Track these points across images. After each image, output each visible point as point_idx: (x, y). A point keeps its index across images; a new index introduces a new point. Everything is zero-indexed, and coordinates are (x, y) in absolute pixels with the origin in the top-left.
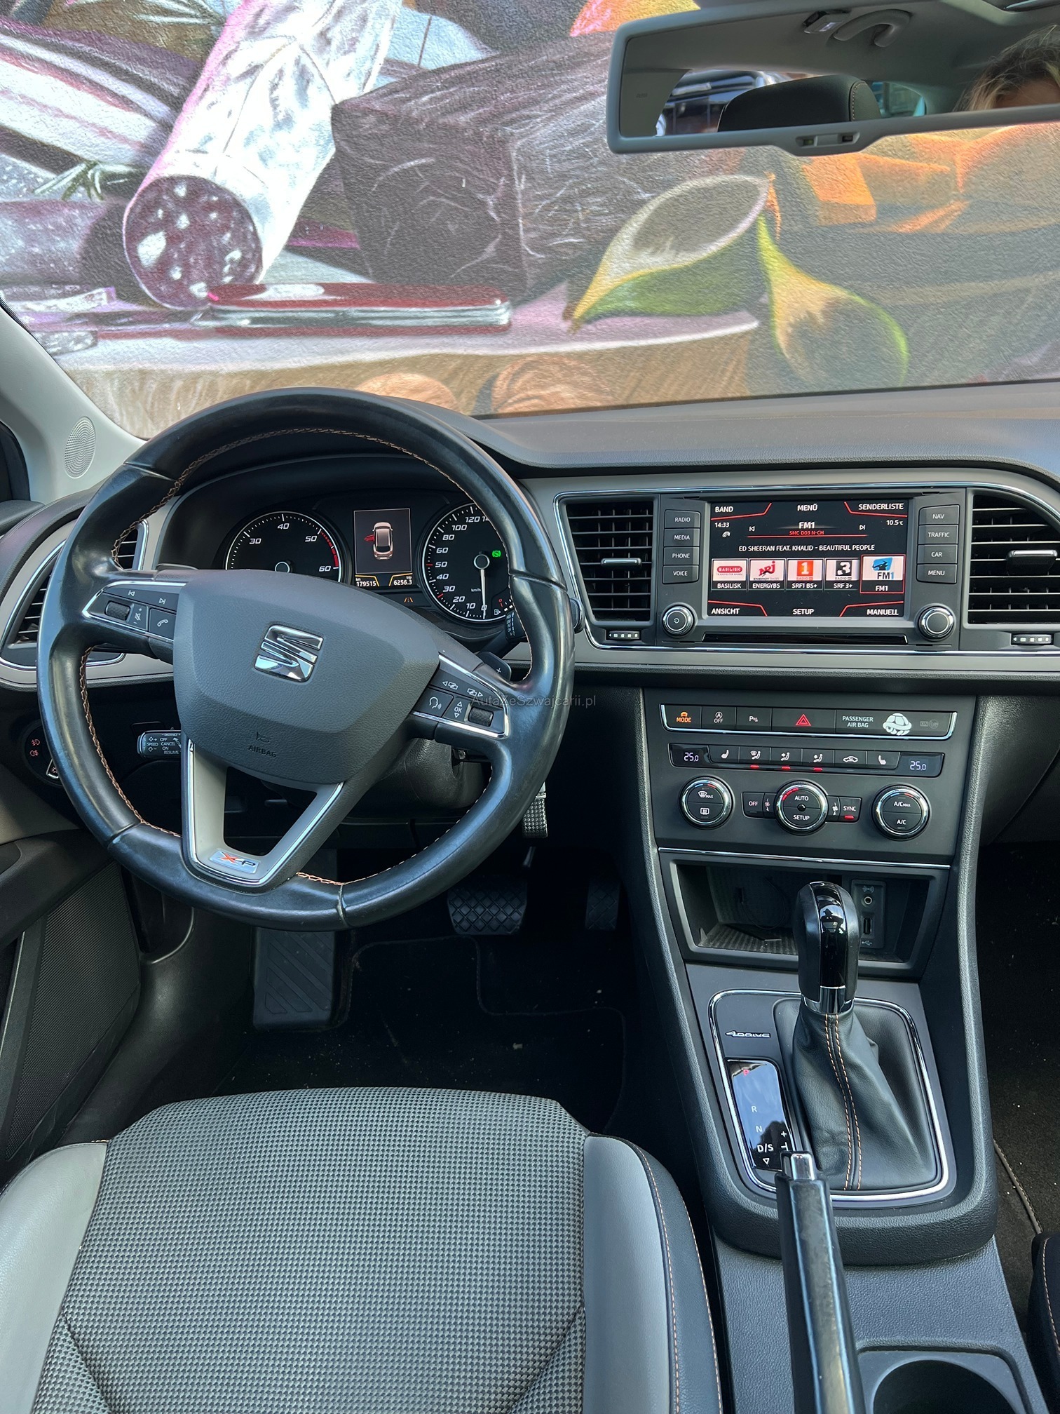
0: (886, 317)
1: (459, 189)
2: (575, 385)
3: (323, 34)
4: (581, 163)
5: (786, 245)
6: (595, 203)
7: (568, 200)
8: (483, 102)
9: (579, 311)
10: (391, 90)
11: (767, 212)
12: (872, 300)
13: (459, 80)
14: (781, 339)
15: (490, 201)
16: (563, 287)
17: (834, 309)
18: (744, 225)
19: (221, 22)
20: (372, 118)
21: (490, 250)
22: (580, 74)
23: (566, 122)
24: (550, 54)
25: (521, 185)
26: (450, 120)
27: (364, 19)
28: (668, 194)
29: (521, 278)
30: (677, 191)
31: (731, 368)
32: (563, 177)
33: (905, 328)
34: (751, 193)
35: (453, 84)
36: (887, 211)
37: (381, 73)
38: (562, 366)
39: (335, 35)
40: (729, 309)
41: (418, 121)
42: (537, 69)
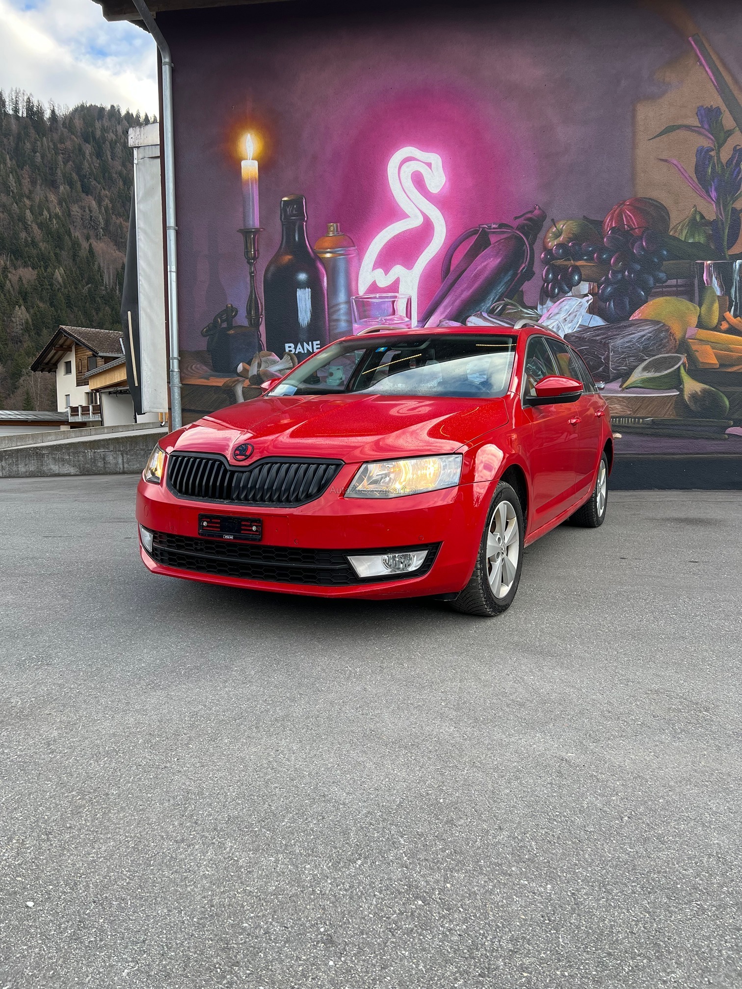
0: (722, 394)
1: (594, 354)
2: (621, 405)
3: (565, 319)
4: (629, 349)
5: (689, 373)
6: (632, 359)
7: (623, 358)
8: (604, 334)
9: (624, 386)
10: (580, 331)
11: (683, 364)
12: (717, 389)
13: (598, 329)
14: (686, 398)
15: (603, 357)
16: (620, 379)
17: (704, 391)
18: (677, 366)
19: (541, 316)
20: (574, 337)
21: (601, 369)
22: (631, 328)
23: (626, 340)
24: (623, 324)
25: (611, 354)
26: (594, 338)
27: (576, 316)
28: (654, 358)
29: (609, 377)
30: (656, 357)
31: (670, 404)
32: (623, 352)
33: (728, 398)
34: (679, 359)
35: (596, 330)
36: (721, 365)
37: (578, 327)
38: (618, 400)
39: (568, 319)
40: (670, 388)
41: (586, 338)
42: (619, 328)
